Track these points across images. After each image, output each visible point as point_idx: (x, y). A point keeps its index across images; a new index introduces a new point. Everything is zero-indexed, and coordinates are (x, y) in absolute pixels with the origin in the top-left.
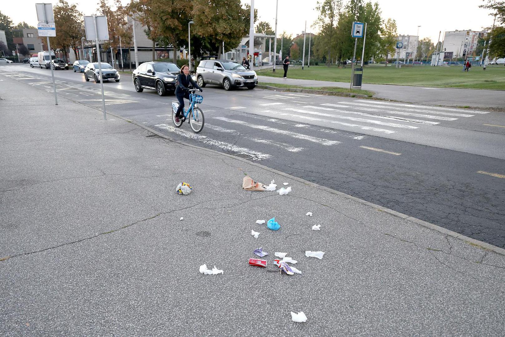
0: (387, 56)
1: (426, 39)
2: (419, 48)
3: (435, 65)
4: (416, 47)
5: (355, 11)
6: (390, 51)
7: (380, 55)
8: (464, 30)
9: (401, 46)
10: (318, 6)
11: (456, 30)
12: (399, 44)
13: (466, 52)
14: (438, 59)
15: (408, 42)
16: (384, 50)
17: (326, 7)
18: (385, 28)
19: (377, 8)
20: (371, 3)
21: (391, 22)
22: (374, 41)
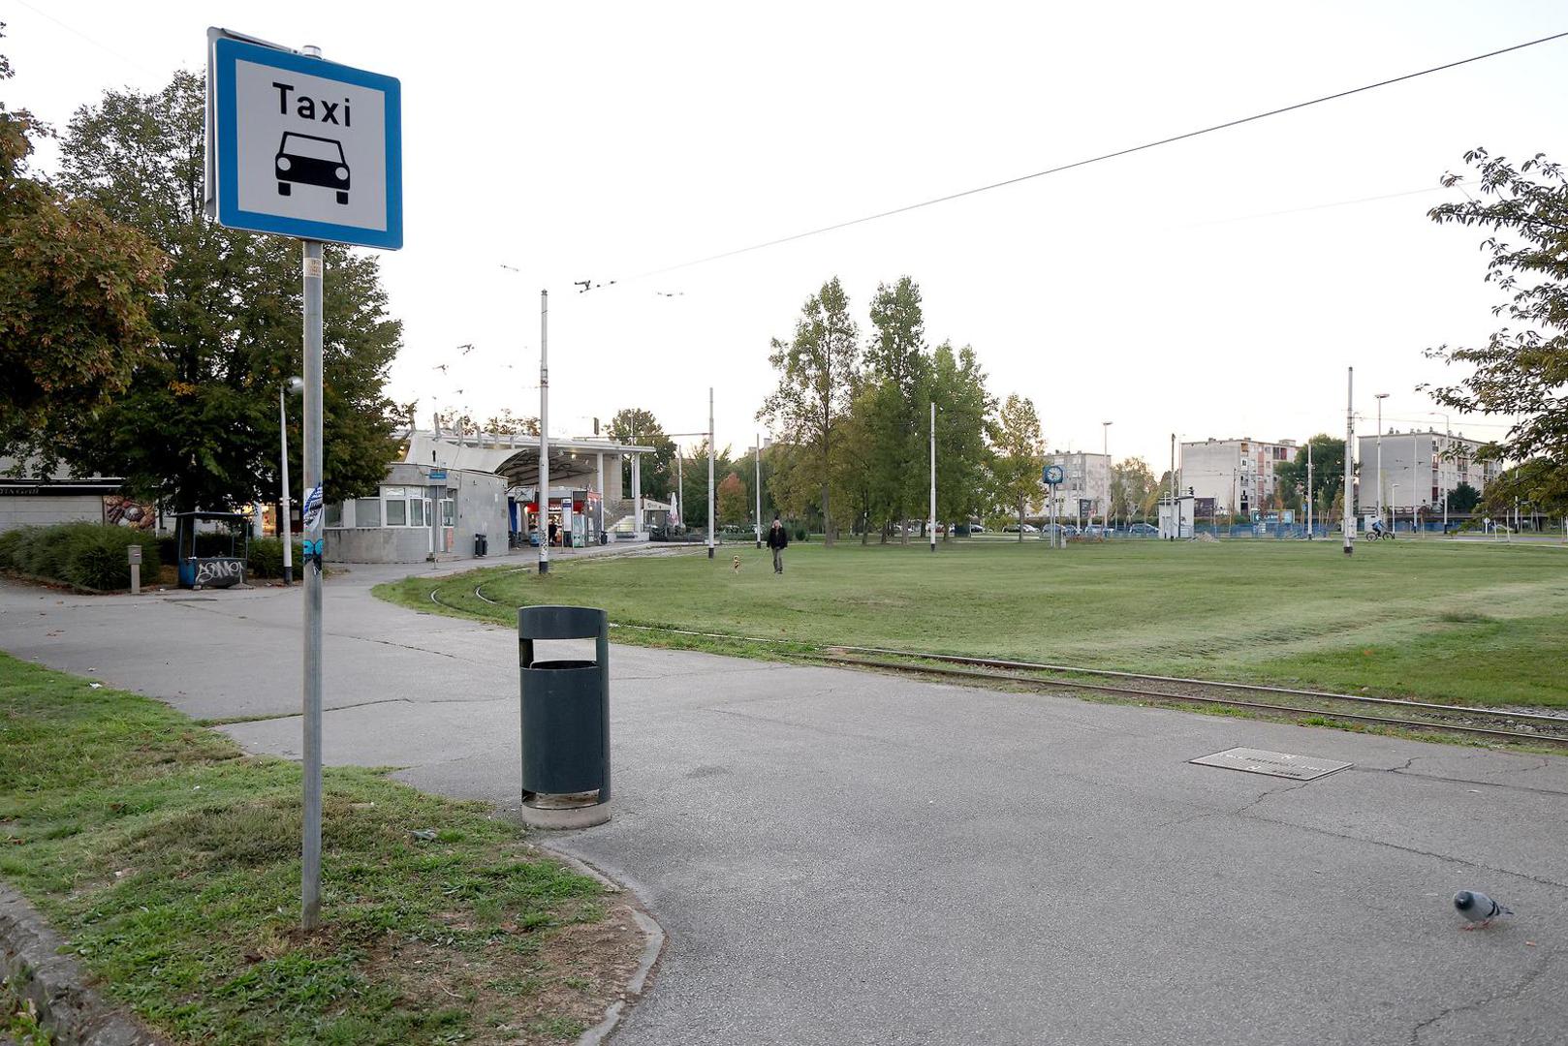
0: (1021, 509)
1: (1132, 462)
2: (1116, 488)
3: (1172, 537)
4: (1107, 483)
5: (898, 368)
6: (1027, 495)
7: (998, 508)
8: (1231, 440)
9: (1058, 478)
10: (776, 351)
11: (1210, 439)
12: (1052, 470)
13: (1249, 498)
14: (1178, 519)
15: (1084, 471)
16: (1008, 490)
17: (803, 357)
18: (1001, 424)
19: (970, 364)
20: (948, 348)
21: (1019, 405)
22: (968, 460)
